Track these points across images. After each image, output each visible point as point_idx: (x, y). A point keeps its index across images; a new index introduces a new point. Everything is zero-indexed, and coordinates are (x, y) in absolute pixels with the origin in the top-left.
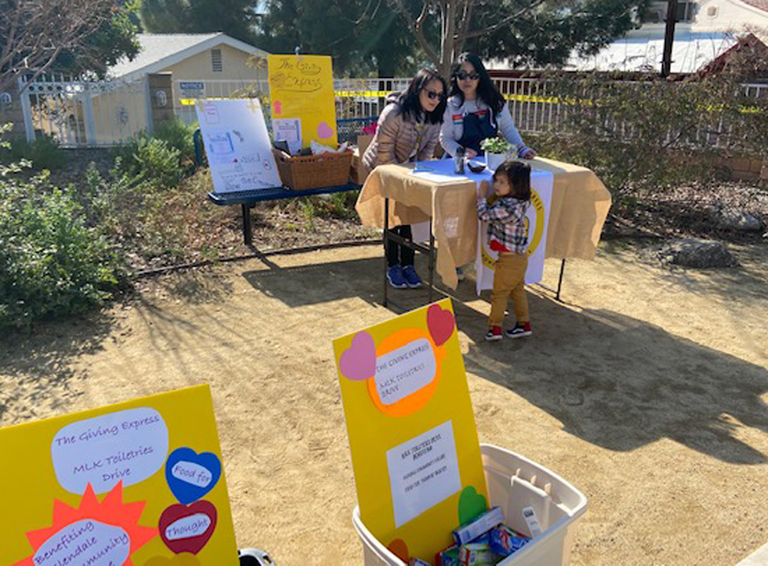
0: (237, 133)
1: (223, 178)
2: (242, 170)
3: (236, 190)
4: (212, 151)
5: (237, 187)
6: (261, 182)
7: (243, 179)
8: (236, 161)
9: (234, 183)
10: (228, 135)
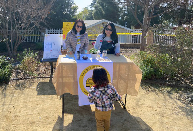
0: (54, 43)
1: (46, 55)
2: (52, 53)
3: (49, 58)
4: (46, 47)
5: (49, 57)
6: (56, 56)
7: (52, 55)
8: (51, 50)
9: (49, 56)
10: (51, 43)
